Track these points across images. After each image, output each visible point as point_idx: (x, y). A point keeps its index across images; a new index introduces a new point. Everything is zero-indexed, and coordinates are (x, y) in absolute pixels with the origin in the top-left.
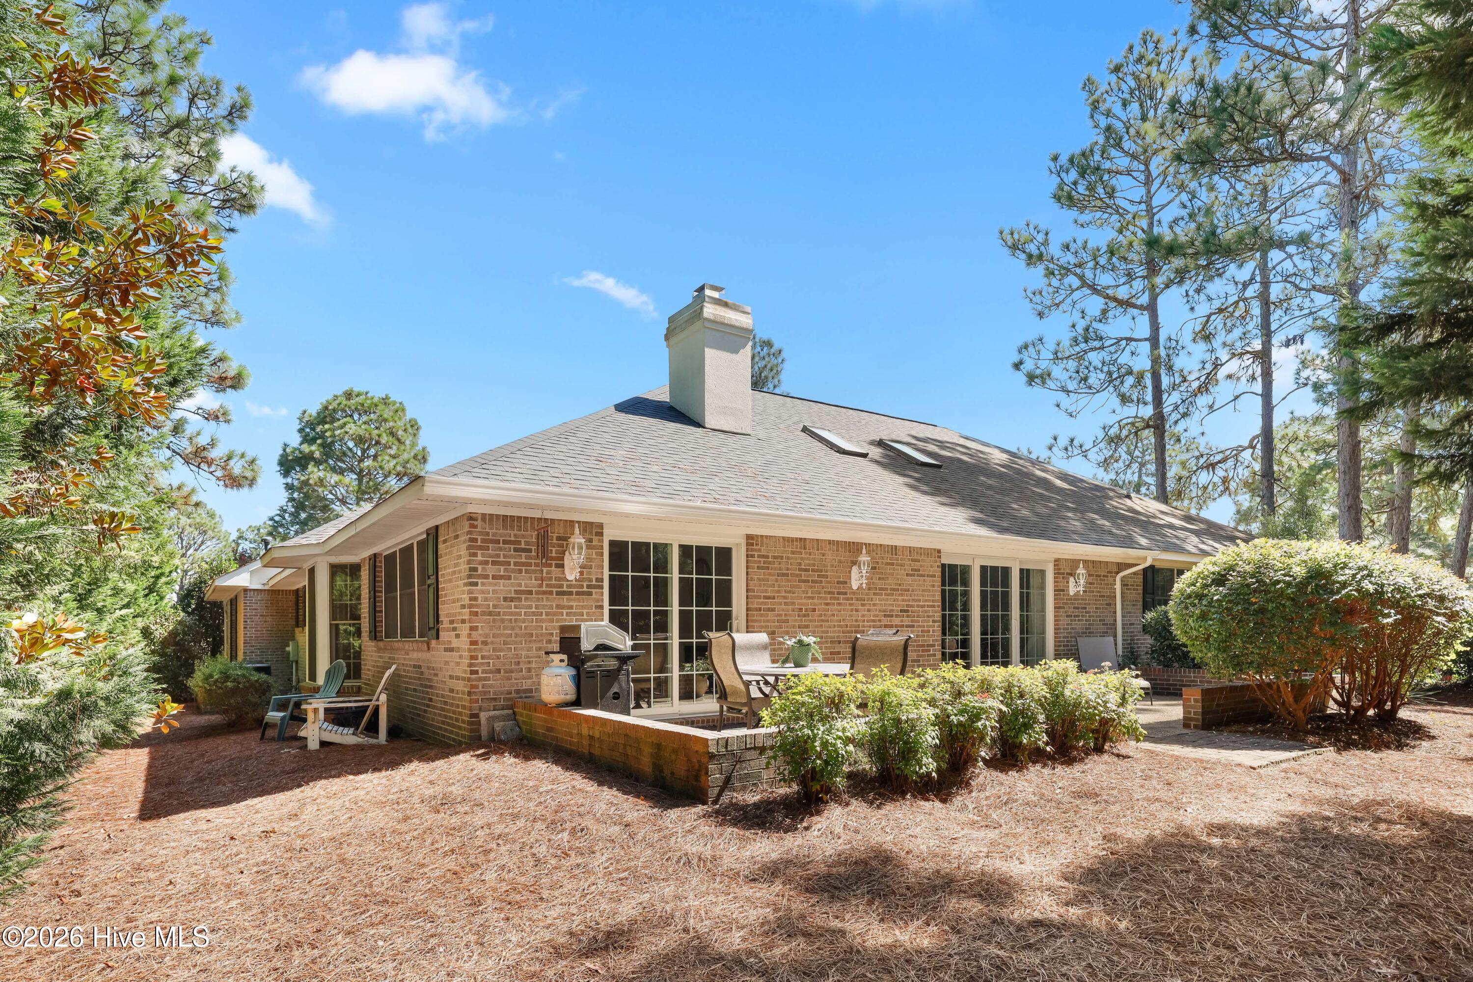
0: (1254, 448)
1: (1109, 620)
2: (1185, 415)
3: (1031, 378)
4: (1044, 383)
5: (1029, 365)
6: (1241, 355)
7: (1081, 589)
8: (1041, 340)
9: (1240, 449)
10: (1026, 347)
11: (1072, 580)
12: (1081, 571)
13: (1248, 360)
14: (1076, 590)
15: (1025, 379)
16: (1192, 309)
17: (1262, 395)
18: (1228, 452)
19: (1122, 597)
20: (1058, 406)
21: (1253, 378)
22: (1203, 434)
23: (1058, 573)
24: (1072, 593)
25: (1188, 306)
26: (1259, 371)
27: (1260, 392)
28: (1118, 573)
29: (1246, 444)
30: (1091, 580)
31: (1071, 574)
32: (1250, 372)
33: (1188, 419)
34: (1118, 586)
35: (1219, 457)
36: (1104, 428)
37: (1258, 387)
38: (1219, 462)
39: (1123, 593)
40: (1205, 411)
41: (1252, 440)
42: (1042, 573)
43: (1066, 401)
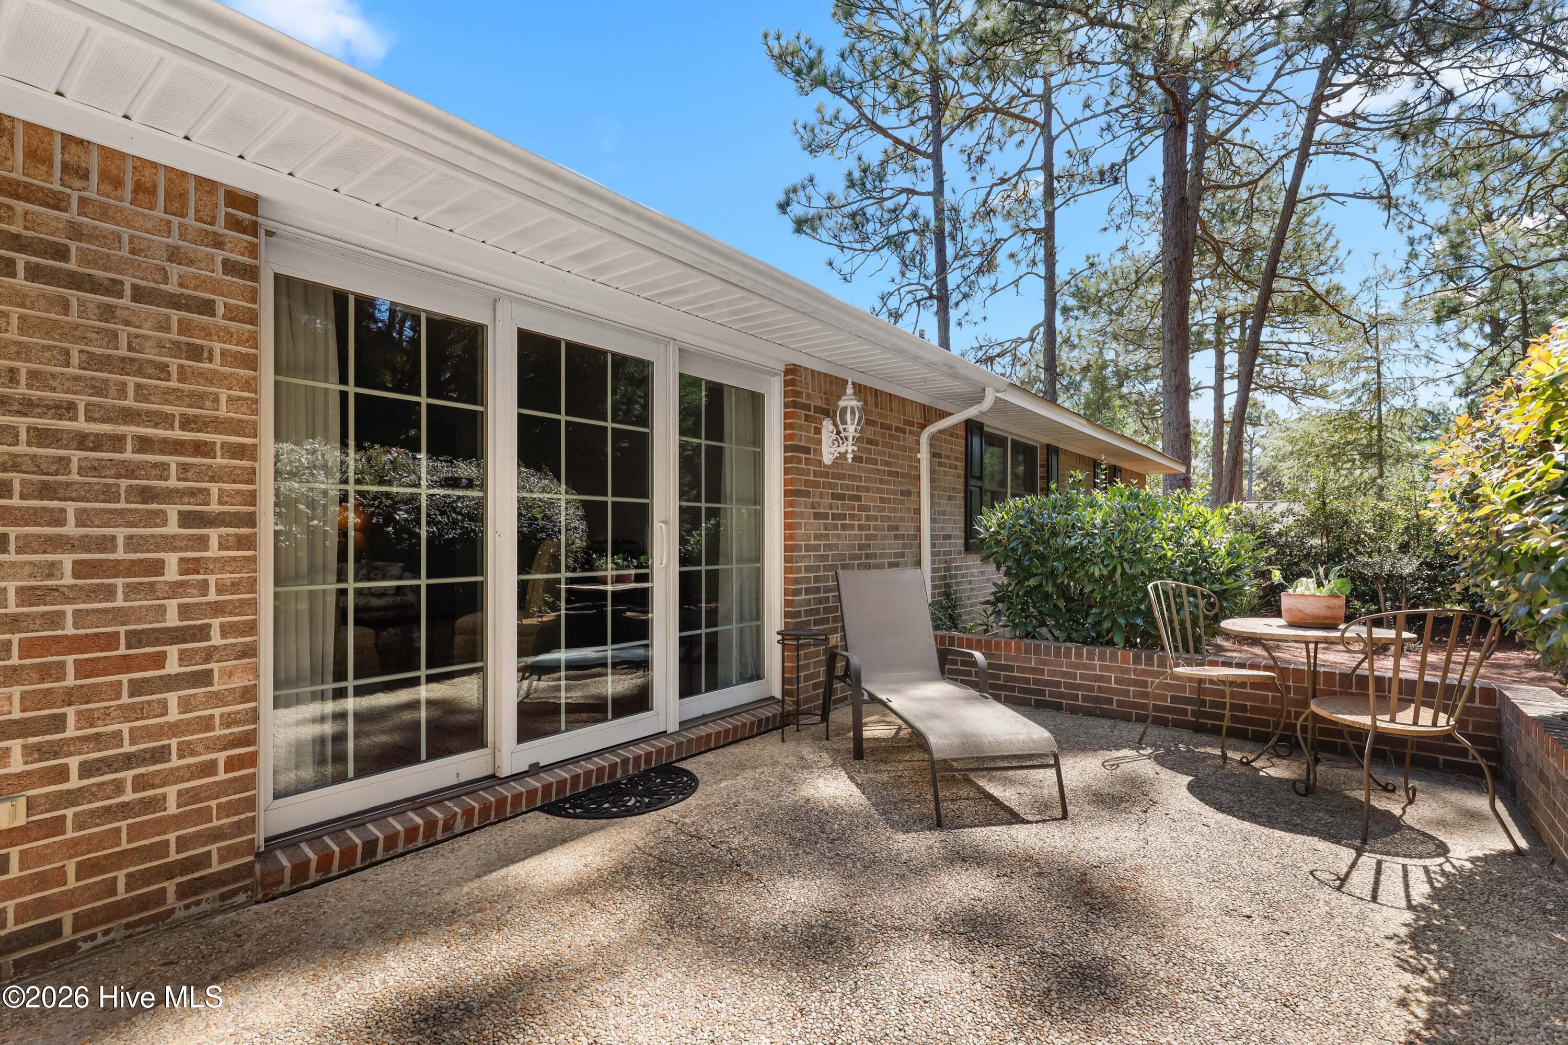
0: (1032, 339)
1: (907, 529)
2: (966, 296)
3: (801, 225)
4: (814, 230)
5: (797, 210)
6: (1024, 232)
7: (849, 448)
8: (811, 181)
9: (1019, 341)
10: (795, 191)
11: (827, 425)
12: (849, 401)
13: (1031, 238)
14: (836, 451)
15: (791, 226)
16: (974, 178)
17: (1045, 278)
18: (1007, 345)
19: (932, 480)
20: (831, 264)
21: (1034, 262)
22: (985, 318)
23: (793, 404)
24: (828, 458)
25: (969, 175)
26: (1041, 253)
27: (1043, 274)
28: (923, 427)
29: (1026, 336)
30: (870, 432)
31: (827, 413)
32: (1031, 254)
33: (970, 300)
34: (924, 455)
35: (998, 350)
36: (883, 298)
37: (1041, 269)
38: (998, 355)
39: (932, 471)
40: (988, 292)
41: (1033, 331)
42: (756, 400)
43: (840, 258)
